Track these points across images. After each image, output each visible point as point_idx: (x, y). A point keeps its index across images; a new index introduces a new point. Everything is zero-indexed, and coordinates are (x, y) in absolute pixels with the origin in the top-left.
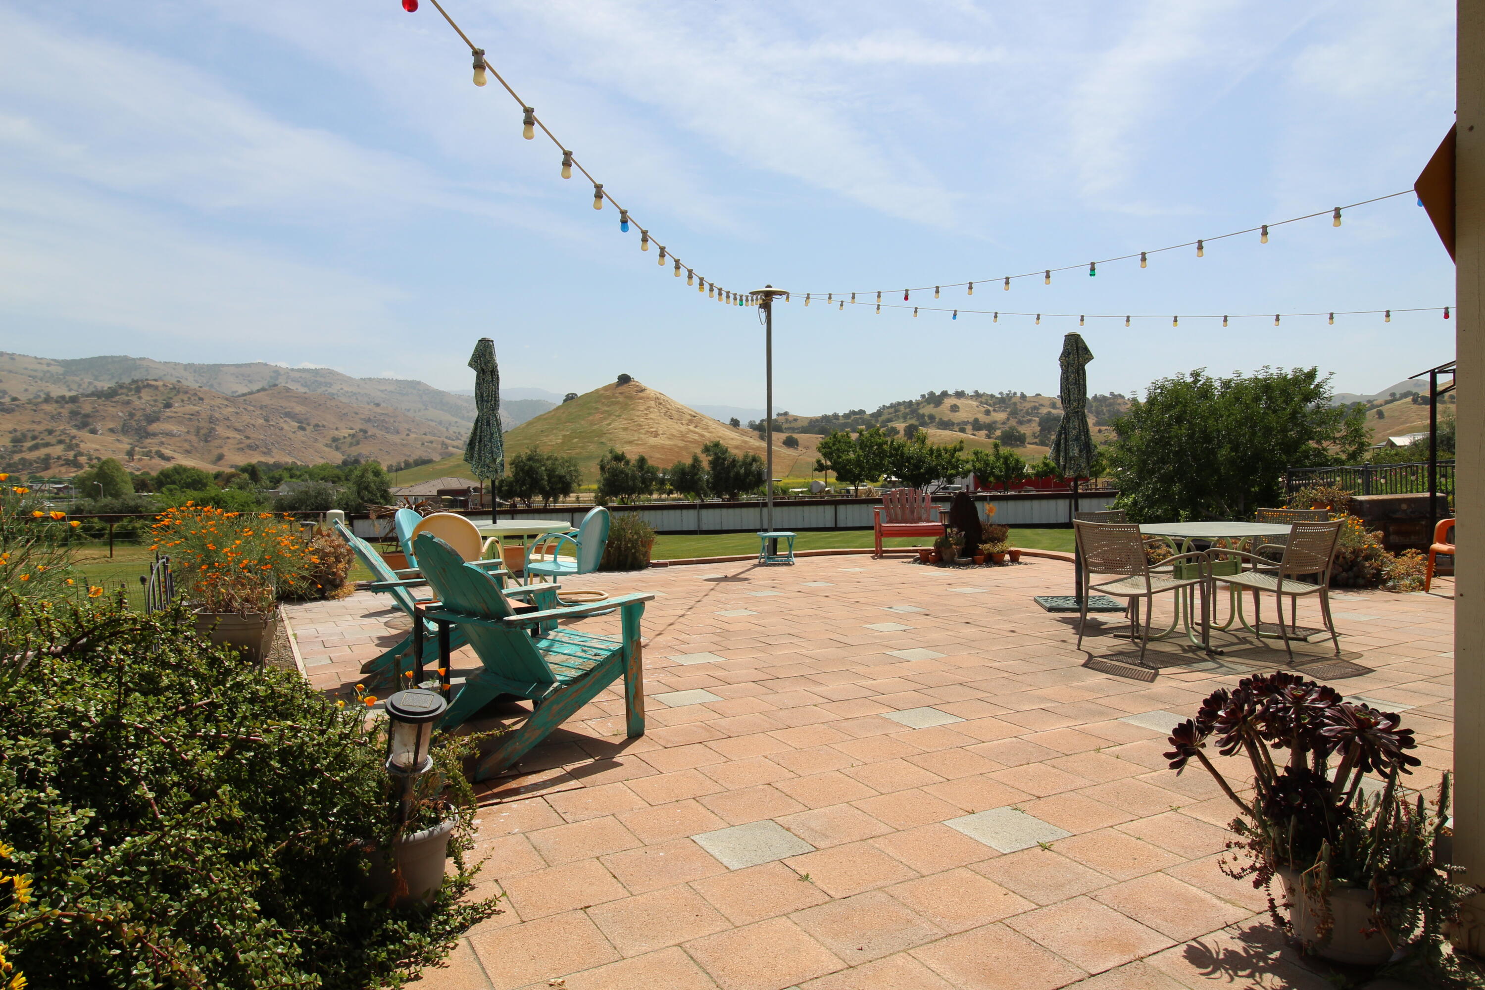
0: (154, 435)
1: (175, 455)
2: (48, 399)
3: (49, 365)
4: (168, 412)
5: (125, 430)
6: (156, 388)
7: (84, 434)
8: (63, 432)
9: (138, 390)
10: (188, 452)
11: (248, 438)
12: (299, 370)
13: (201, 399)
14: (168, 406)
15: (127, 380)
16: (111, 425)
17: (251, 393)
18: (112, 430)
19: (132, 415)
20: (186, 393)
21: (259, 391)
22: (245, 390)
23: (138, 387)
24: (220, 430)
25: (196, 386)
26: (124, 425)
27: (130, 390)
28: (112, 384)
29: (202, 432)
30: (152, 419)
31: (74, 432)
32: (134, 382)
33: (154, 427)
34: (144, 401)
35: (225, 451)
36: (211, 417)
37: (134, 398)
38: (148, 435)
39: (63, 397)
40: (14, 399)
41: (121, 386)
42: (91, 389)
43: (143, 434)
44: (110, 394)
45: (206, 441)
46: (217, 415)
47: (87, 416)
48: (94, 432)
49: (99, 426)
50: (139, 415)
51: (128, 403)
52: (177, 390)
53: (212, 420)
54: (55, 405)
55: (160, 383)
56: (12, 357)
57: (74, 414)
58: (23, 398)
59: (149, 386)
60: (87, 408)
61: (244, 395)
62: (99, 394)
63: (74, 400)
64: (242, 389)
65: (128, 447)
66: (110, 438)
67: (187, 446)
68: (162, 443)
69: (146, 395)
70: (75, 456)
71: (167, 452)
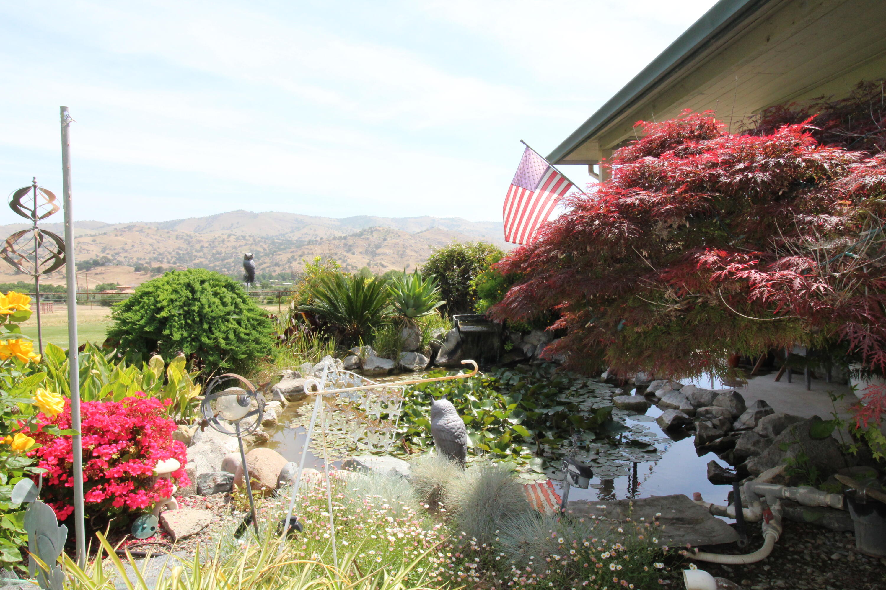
0: (379, 255)
1: (388, 265)
2: (335, 238)
3: (334, 221)
4: (385, 243)
5: (367, 252)
6: (380, 231)
7: (349, 255)
8: (341, 254)
9: (372, 232)
10: (394, 263)
11: (420, 255)
12: (445, 219)
13: (399, 236)
14: (385, 240)
15: (367, 227)
16: (361, 250)
17: (422, 232)
18: (361, 253)
19: (369, 245)
20: (393, 233)
21: (425, 231)
22: (419, 231)
23: (372, 231)
24: (408, 252)
25: (397, 229)
26: (366, 250)
27: (368, 232)
28: (361, 230)
29: (400, 253)
30: (378, 247)
31: (345, 254)
32: (370, 228)
33: (379, 251)
34: (374, 238)
35: (410, 262)
36: (404, 245)
37: (370, 237)
38: (377, 255)
39: (341, 237)
40: (321, 239)
41: (365, 231)
42: (351, 234)
43: (374, 254)
44: (360, 235)
45: (402, 258)
46: (406, 244)
47: (350, 246)
48: (353, 254)
49: (355, 251)
50: (372, 245)
51: (368, 239)
52: (388, 232)
53: (404, 247)
54: (337, 241)
55: (381, 229)
56: (320, 218)
57: (345, 245)
58: (325, 238)
59: (377, 230)
60: (350, 242)
61: (418, 233)
62: (355, 235)
63: (345, 238)
64: (418, 230)
65: (368, 261)
66: (360, 257)
67: (393, 260)
68: (382, 259)
69: (375, 234)
70: (347, 266)
71: (385, 263)
